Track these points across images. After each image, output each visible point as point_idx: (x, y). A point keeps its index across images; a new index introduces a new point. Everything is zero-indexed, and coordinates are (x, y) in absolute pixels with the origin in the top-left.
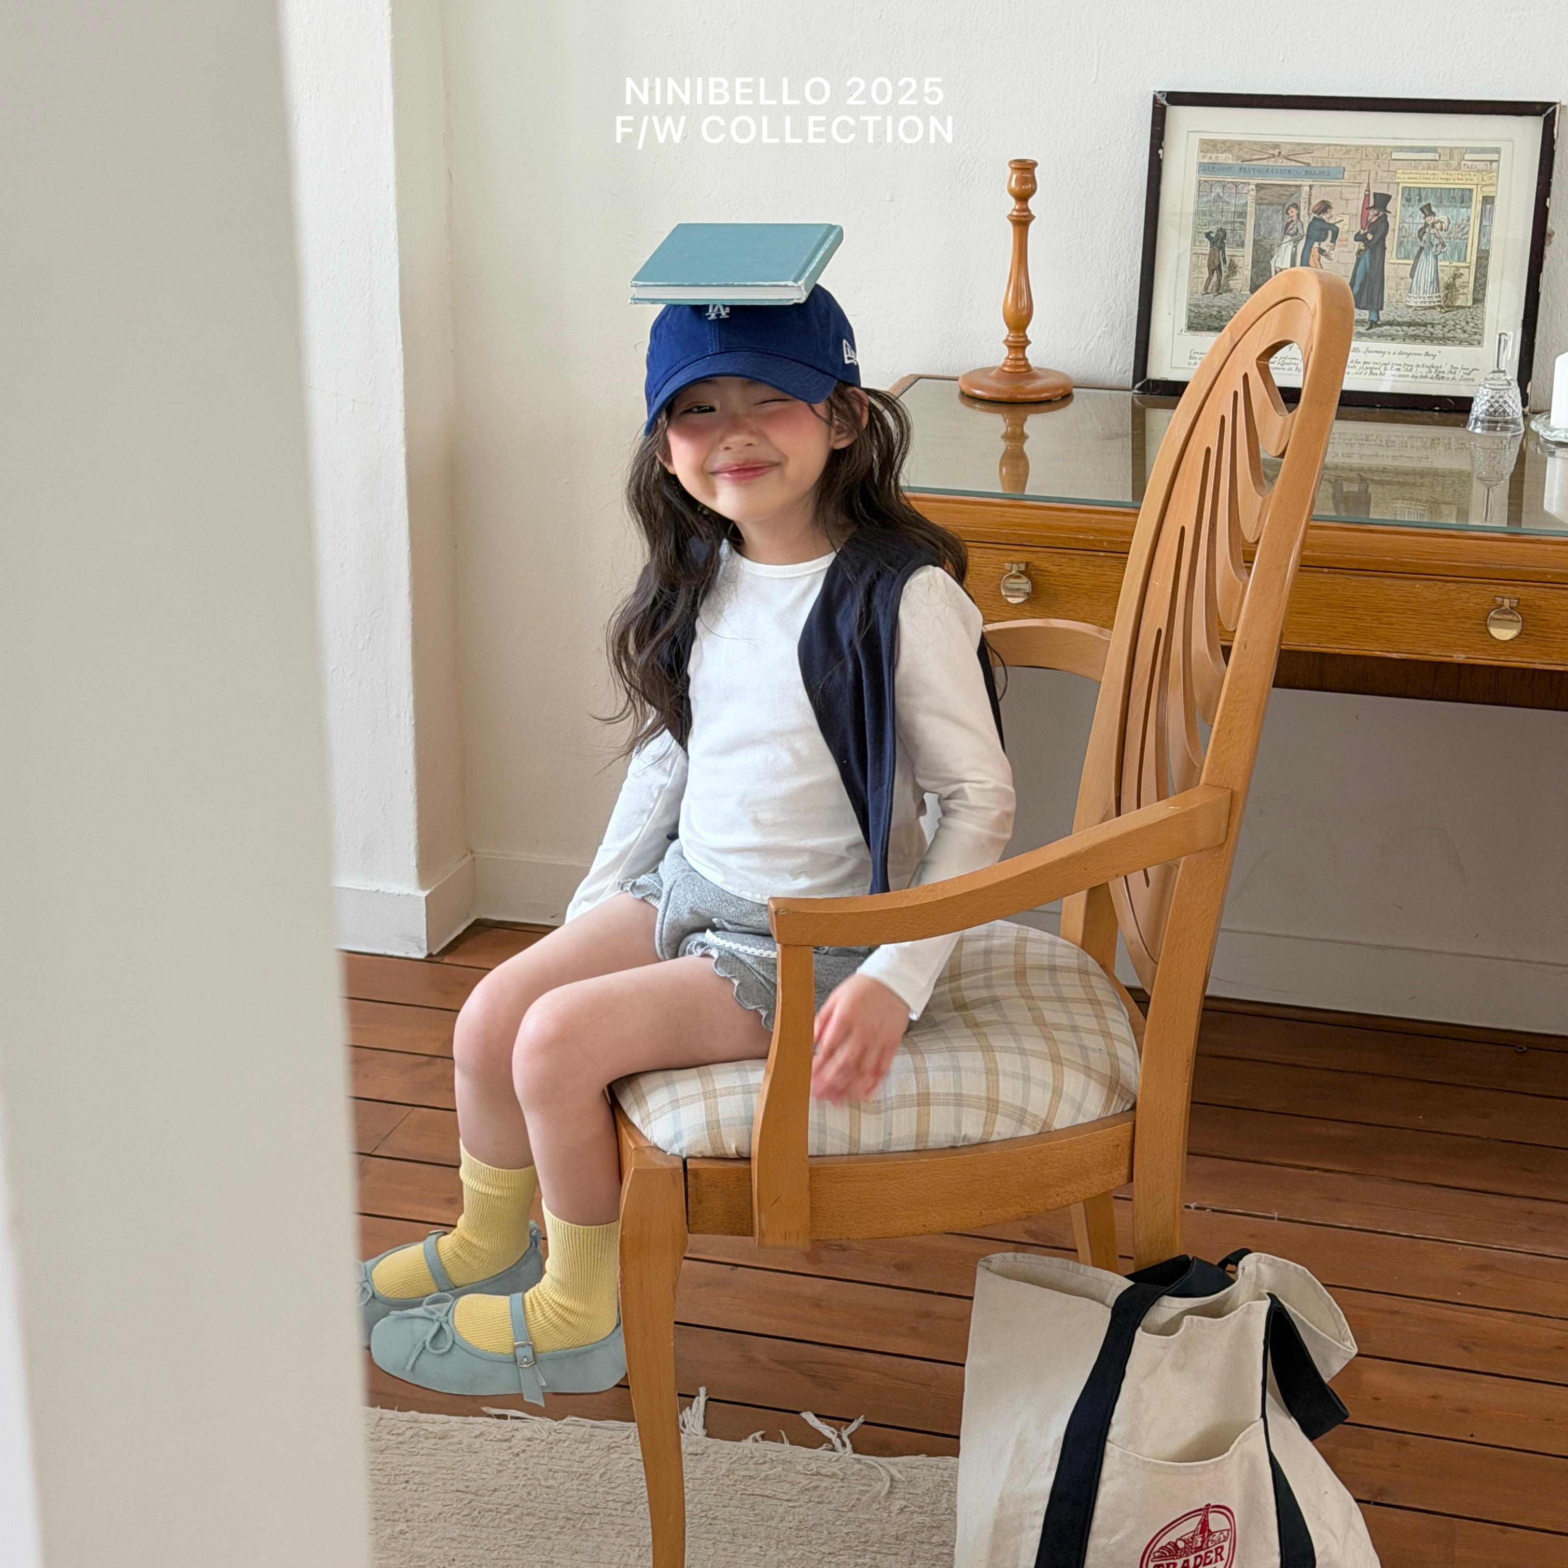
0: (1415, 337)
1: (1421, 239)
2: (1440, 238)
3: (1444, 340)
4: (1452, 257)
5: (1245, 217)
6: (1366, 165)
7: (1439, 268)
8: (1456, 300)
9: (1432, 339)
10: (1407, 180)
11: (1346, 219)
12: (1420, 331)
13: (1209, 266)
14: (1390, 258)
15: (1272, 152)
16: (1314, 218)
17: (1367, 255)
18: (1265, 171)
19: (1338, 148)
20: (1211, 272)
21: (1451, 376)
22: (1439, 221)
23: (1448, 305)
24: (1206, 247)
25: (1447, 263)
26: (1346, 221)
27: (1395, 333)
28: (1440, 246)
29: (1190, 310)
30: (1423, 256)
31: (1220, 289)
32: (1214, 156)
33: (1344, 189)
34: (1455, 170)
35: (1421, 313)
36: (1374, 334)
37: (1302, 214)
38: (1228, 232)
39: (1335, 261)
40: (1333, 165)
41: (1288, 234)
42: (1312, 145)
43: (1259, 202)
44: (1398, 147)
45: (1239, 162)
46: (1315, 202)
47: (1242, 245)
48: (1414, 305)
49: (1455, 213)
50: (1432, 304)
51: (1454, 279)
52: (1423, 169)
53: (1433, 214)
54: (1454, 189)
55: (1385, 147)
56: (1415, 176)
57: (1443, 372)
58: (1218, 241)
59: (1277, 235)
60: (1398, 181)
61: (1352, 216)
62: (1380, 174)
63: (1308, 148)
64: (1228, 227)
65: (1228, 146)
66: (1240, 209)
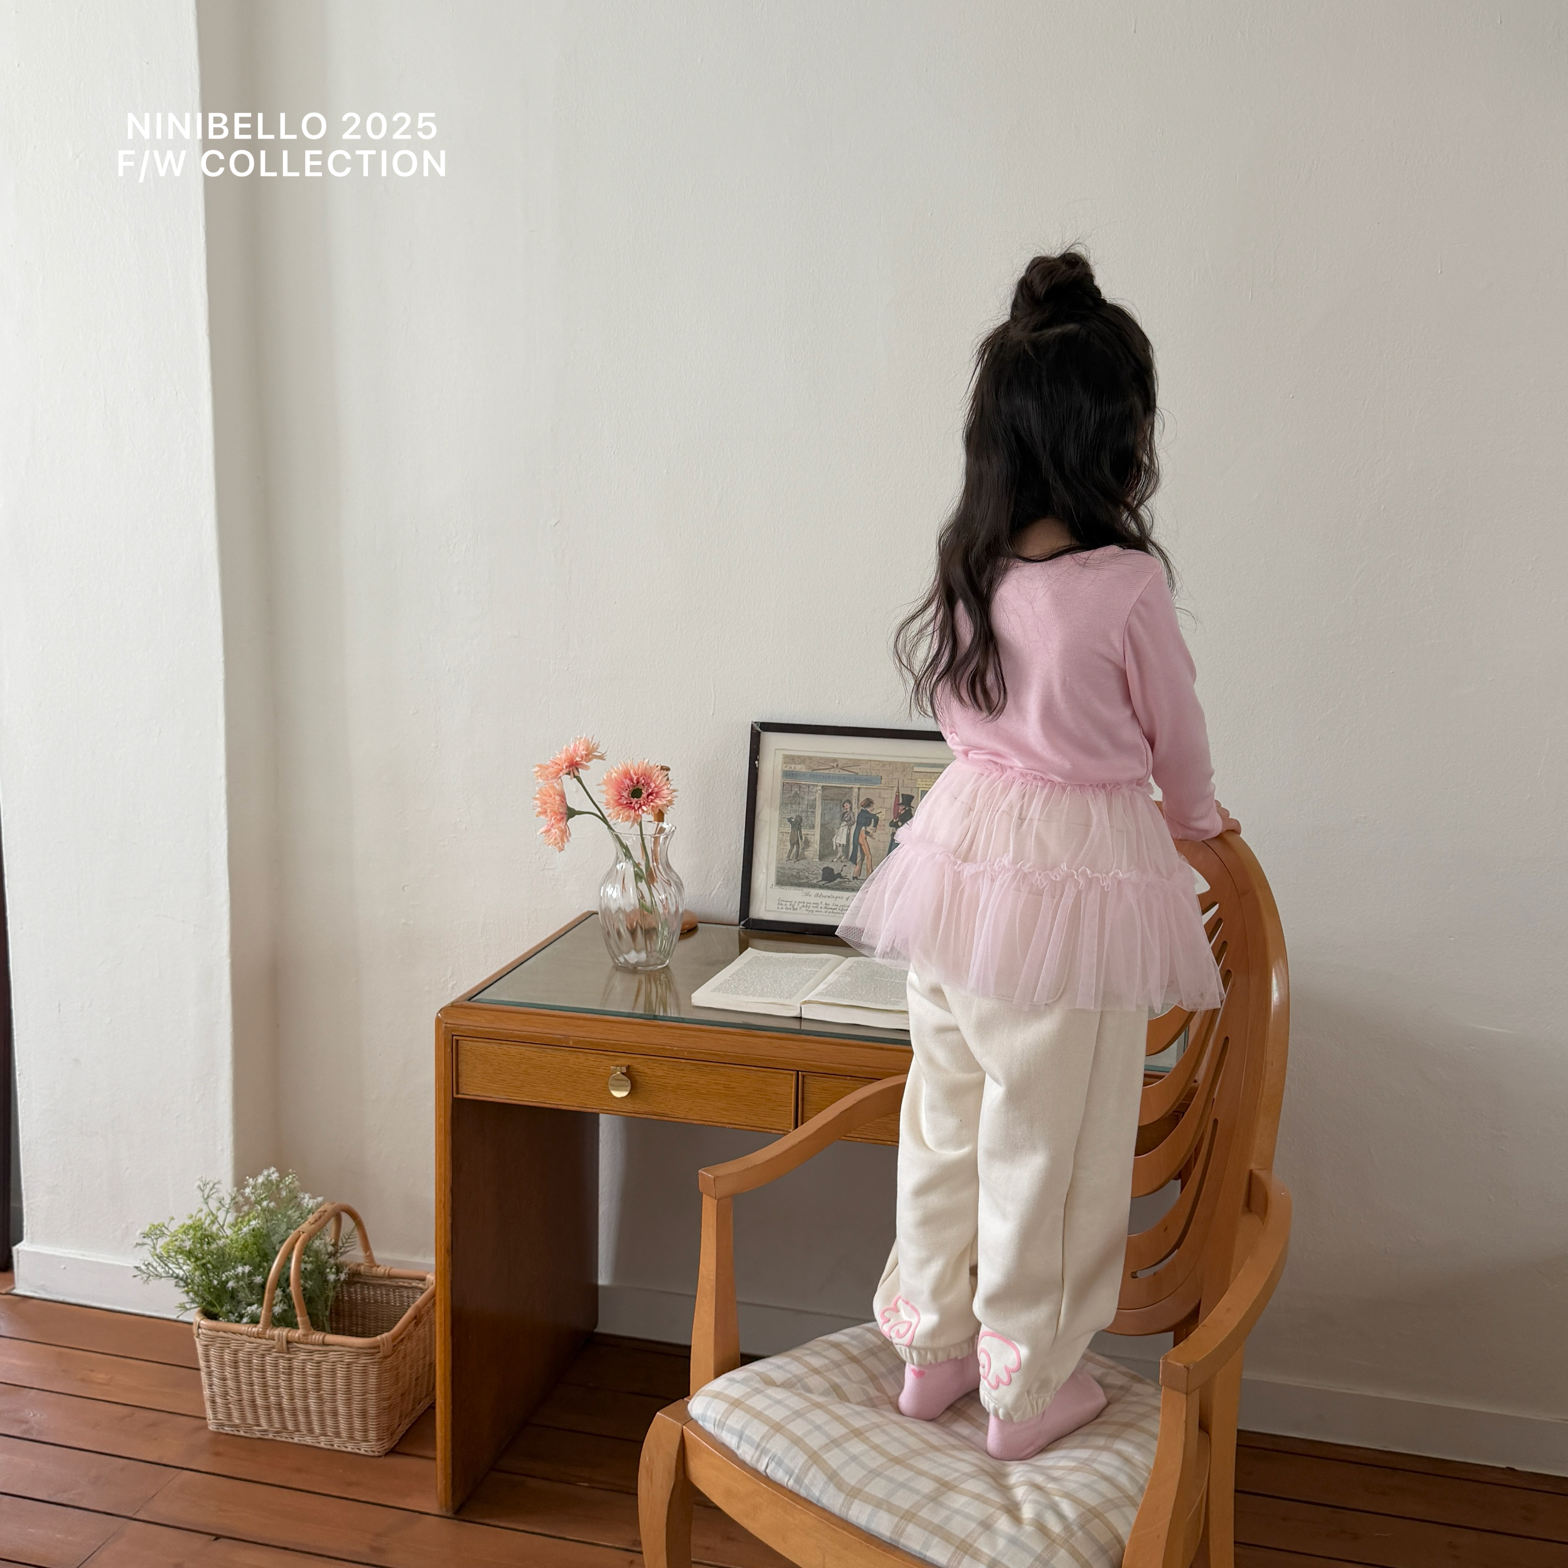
5: (815, 808)
6: (897, 775)
15: (832, 764)
18: (828, 777)
19: (877, 763)
20: (792, 845)
26: (884, 812)
29: (778, 871)
31: (798, 857)
32: (793, 766)
33: (882, 791)
37: (853, 807)
38: (804, 818)
39: (877, 839)
40: (874, 774)
42: (860, 760)
43: (824, 799)
44: (917, 763)
45: (810, 771)
47: (813, 827)
55: (909, 763)
58: (797, 825)
59: (837, 821)
60: (918, 786)
62: (906, 781)
63: (857, 763)
64: (804, 815)
65: (802, 760)
66: (811, 803)
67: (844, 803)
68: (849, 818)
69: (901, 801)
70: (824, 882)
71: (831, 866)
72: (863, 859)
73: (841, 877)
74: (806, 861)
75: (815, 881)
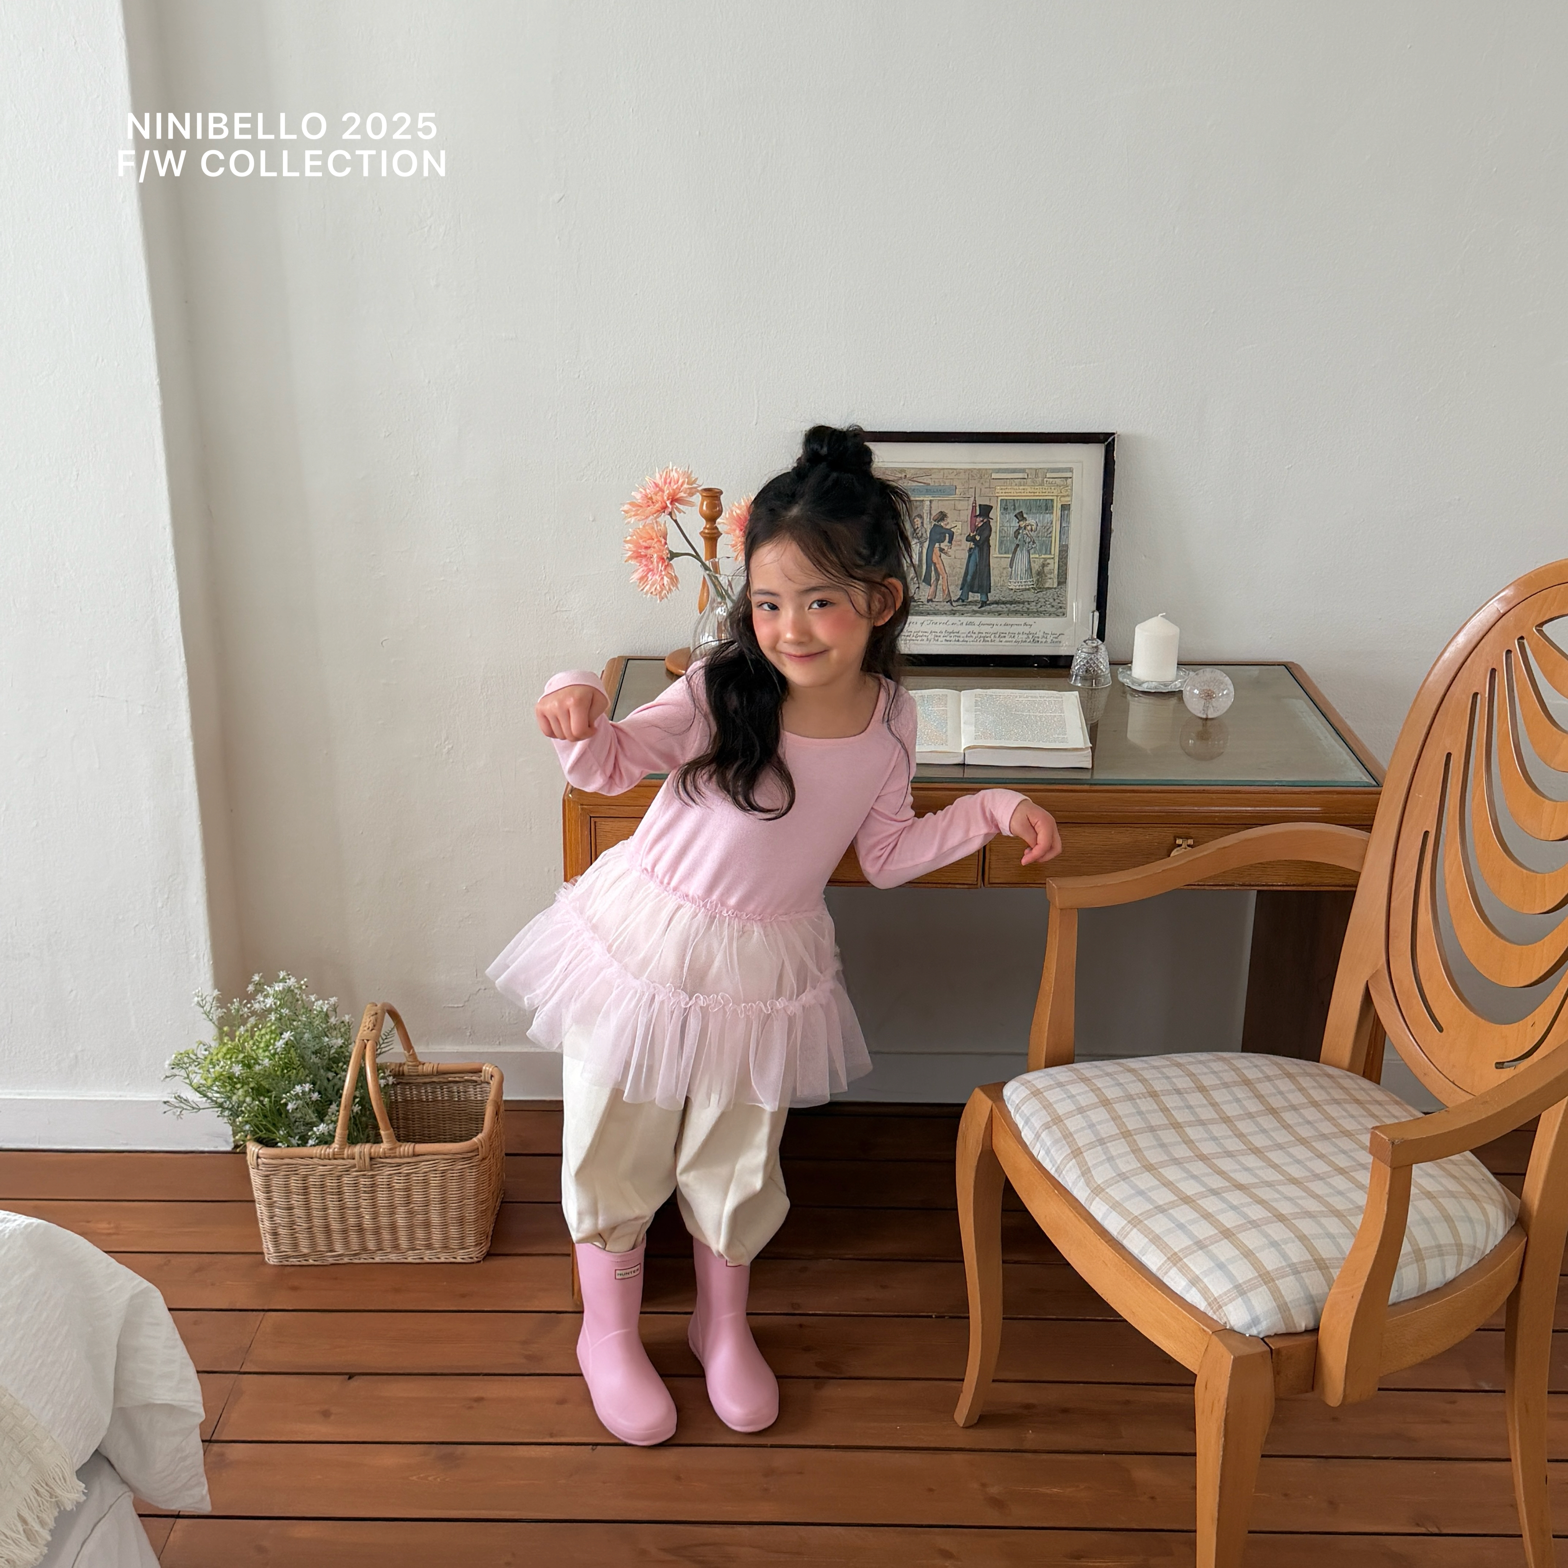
0: (1016, 613)
1: (1017, 538)
2: (1031, 537)
3: (1038, 613)
4: (1041, 550)
6: (973, 483)
7: (1031, 560)
8: (1045, 583)
9: (1028, 613)
10: (1004, 494)
11: (959, 524)
12: (1019, 607)
14: (994, 553)
15: (900, 476)
16: (935, 525)
17: (976, 551)
19: (951, 471)
21: (1044, 640)
23: (1039, 588)
26: (959, 526)
27: (1001, 609)
33: (957, 502)
34: (1040, 485)
35: (1019, 594)
36: (985, 611)
37: (925, 522)
40: (947, 484)
42: (930, 469)
44: (995, 469)
46: (934, 513)
48: (1014, 588)
49: (1041, 518)
50: (1027, 587)
51: (1043, 567)
52: (1016, 485)
53: (1025, 519)
54: (1040, 500)
55: (986, 470)
56: (1010, 491)
57: (1038, 637)
60: (997, 495)
61: (963, 522)
62: (983, 490)
63: (928, 472)
69: (978, 513)
72: (937, 580)
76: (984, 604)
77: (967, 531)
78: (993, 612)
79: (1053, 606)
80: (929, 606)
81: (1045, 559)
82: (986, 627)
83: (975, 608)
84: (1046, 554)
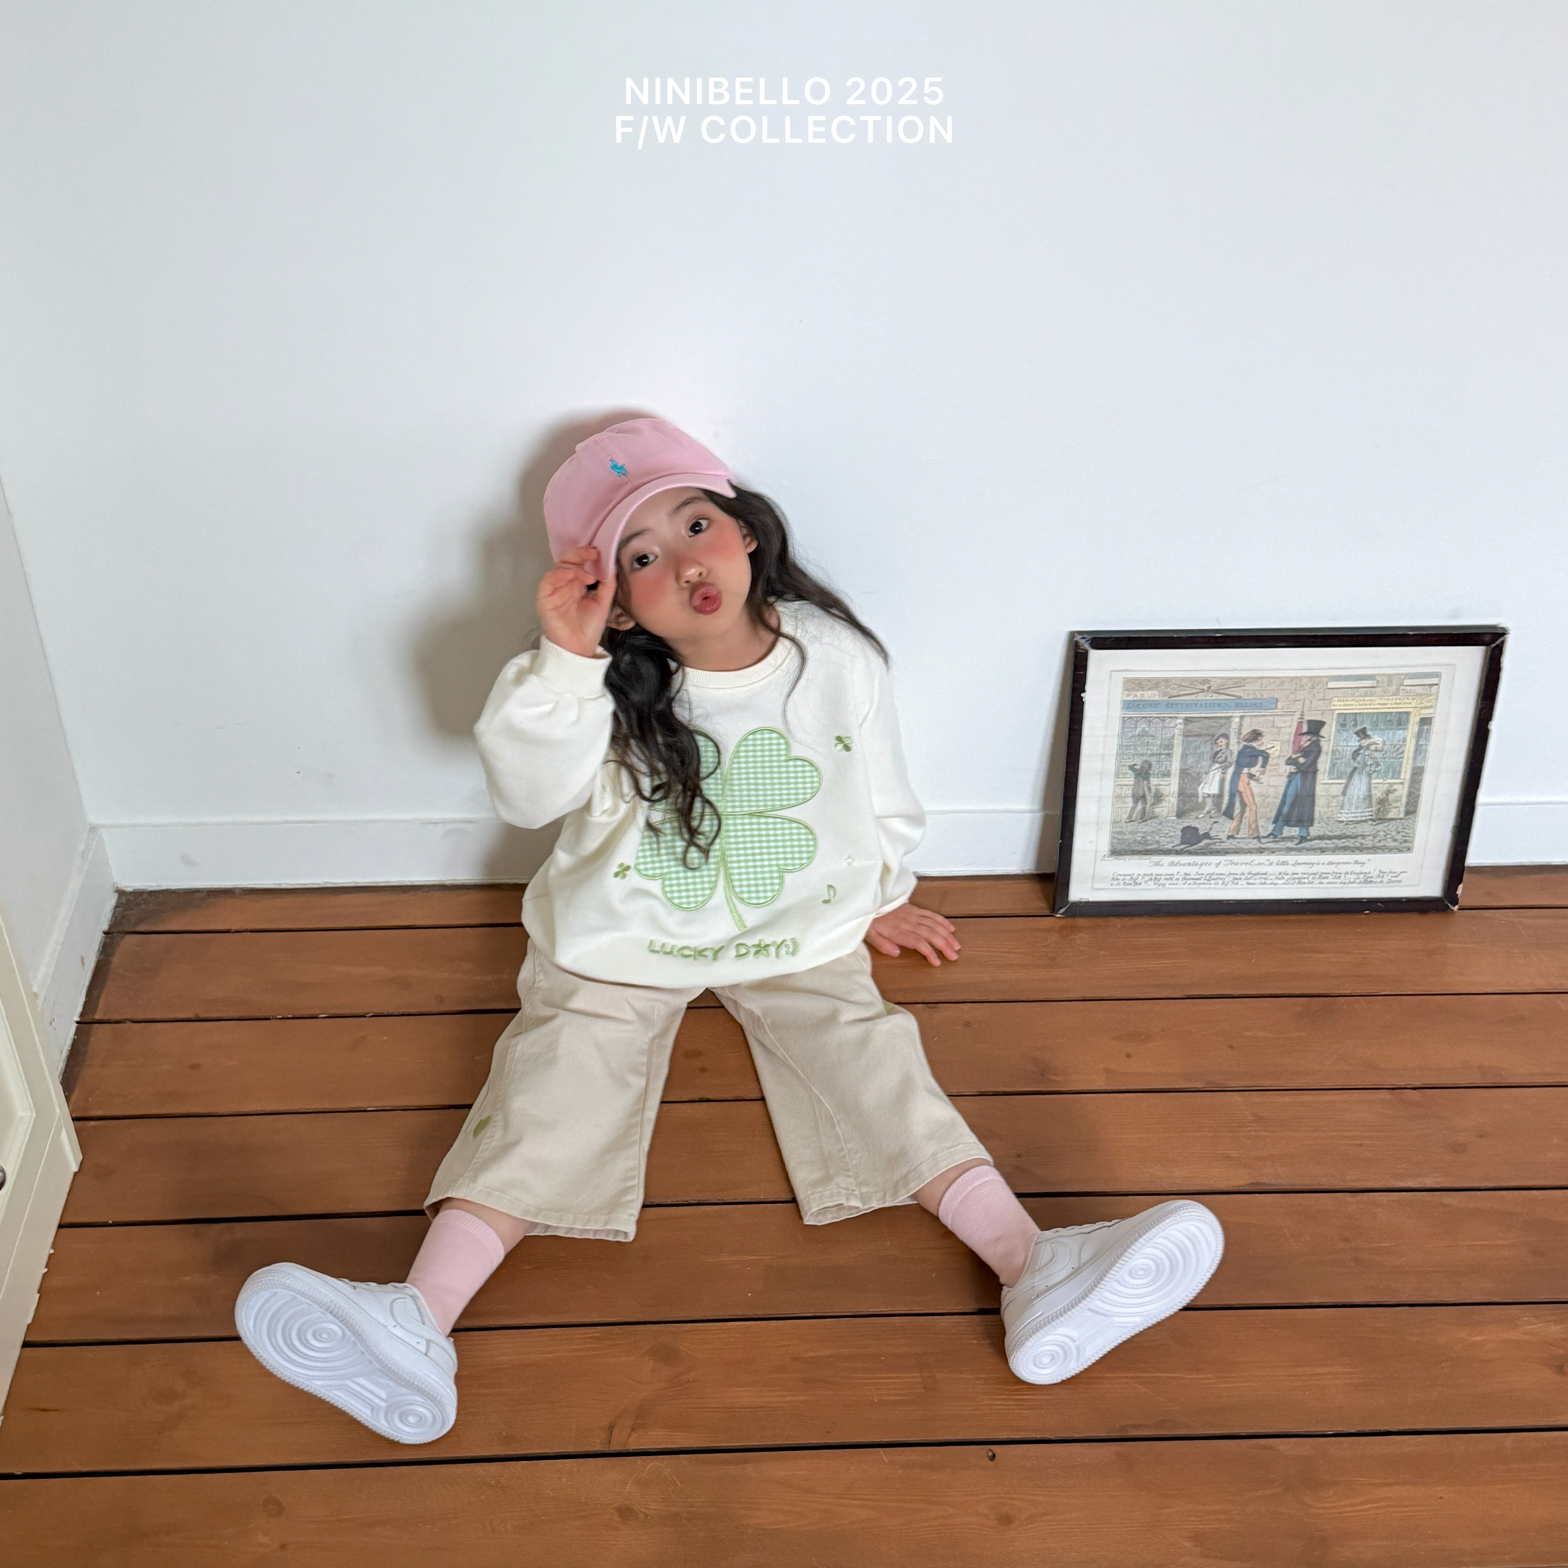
0: (1345, 849)
3: (1374, 850)
4: (1386, 774)
5: (1172, 749)
6: (1301, 695)
7: (1373, 785)
8: (1388, 813)
9: (1361, 849)
10: (1342, 707)
11: (1278, 745)
12: (1349, 843)
13: (1133, 796)
14: (1322, 778)
15: (1202, 687)
16: (1245, 747)
18: (1195, 705)
19: (1272, 680)
20: (1136, 802)
21: (1379, 880)
22: (1375, 743)
23: (1380, 818)
24: (1130, 780)
25: (1381, 781)
26: (1278, 747)
27: (1325, 846)
28: (1374, 765)
29: (1113, 838)
30: (1356, 776)
31: (1144, 817)
32: (1139, 693)
33: (1276, 718)
34: (1394, 695)
35: (1352, 826)
40: (1266, 696)
41: (1218, 762)
42: (1244, 679)
43: (1186, 735)
44: (1334, 677)
45: (1166, 698)
46: (1246, 730)
47: (1167, 774)
48: (1345, 819)
49: (1391, 735)
50: (1364, 818)
51: (1387, 795)
52: (1360, 696)
53: (1368, 737)
54: (1391, 713)
55: (1321, 678)
56: (1351, 703)
57: (1372, 877)
58: (1143, 773)
59: (1205, 764)
60: (1332, 708)
61: (1283, 742)
62: (1315, 702)
63: (1240, 682)
64: (1153, 760)
65: (1154, 684)
66: (1166, 742)
67: (1217, 739)
68: (1223, 758)
70: (1182, 847)
71: (1193, 824)
72: (1243, 812)
73: (1210, 838)
74: (1156, 821)
75: (1169, 846)
76: (1303, 839)
77: (1289, 753)
78: (1314, 849)
79: (1395, 840)
80: (1228, 844)
81: (1391, 784)
82: (1303, 866)
83: (1290, 845)
84: (1393, 778)
